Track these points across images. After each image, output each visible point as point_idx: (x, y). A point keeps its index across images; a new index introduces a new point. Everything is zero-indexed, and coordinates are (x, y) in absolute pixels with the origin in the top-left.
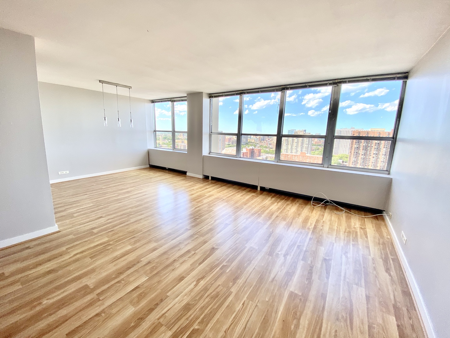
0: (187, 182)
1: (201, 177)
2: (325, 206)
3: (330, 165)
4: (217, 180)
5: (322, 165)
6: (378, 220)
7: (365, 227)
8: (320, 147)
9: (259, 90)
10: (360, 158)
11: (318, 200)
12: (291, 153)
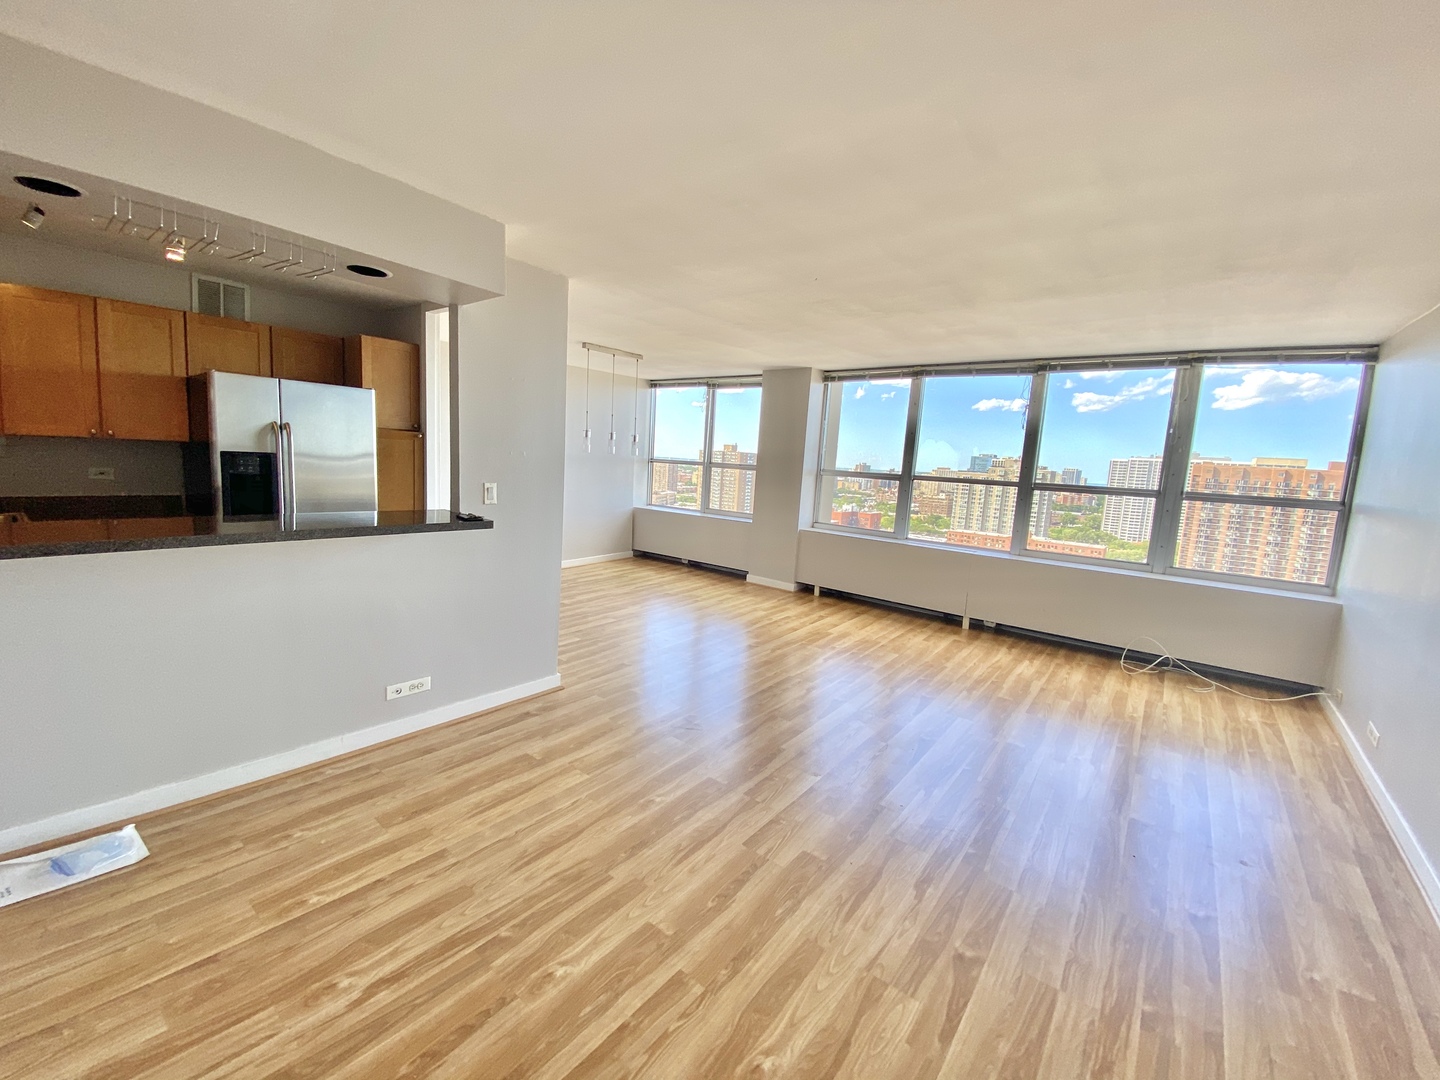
0: (759, 599)
1: (792, 587)
2: (1160, 672)
3: (1169, 569)
4: (836, 597)
5: (1149, 568)
6: (1305, 709)
7: (1273, 722)
8: (1080, 514)
9: (972, 367)
10: (1218, 555)
11: (1139, 659)
12: (981, 530)
